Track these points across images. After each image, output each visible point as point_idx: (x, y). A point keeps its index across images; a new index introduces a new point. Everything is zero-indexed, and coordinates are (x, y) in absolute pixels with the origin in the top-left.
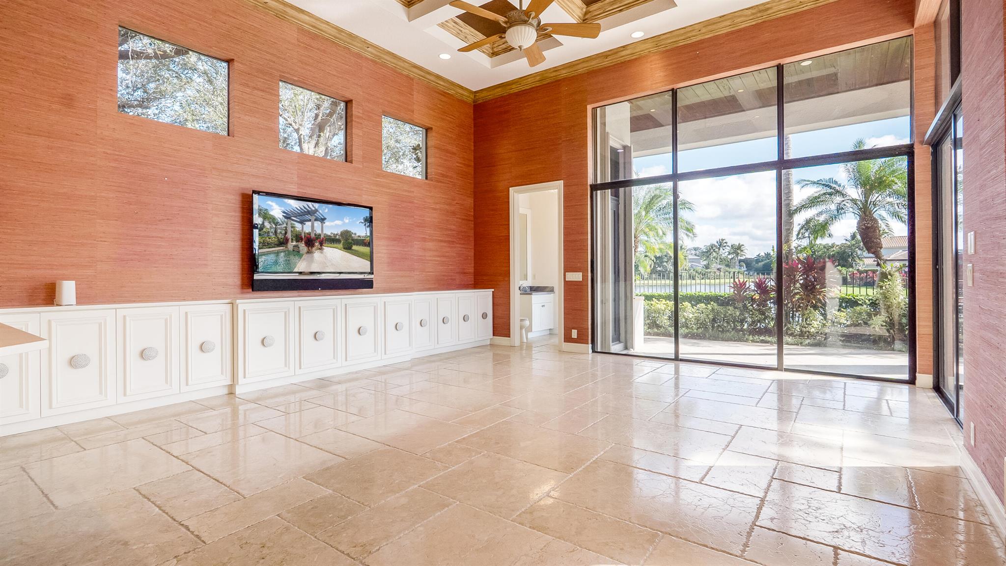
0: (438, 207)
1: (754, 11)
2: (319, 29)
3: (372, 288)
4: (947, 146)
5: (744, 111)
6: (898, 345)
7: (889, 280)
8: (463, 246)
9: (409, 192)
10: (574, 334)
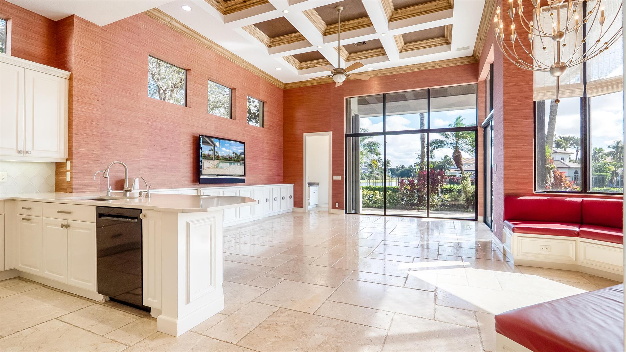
0: (269, 142)
1: (419, 66)
2: (224, 54)
3: (245, 183)
4: (489, 129)
5: (407, 100)
6: (470, 209)
7: (466, 180)
8: (279, 162)
9: (257, 134)
10: (337, 205)
